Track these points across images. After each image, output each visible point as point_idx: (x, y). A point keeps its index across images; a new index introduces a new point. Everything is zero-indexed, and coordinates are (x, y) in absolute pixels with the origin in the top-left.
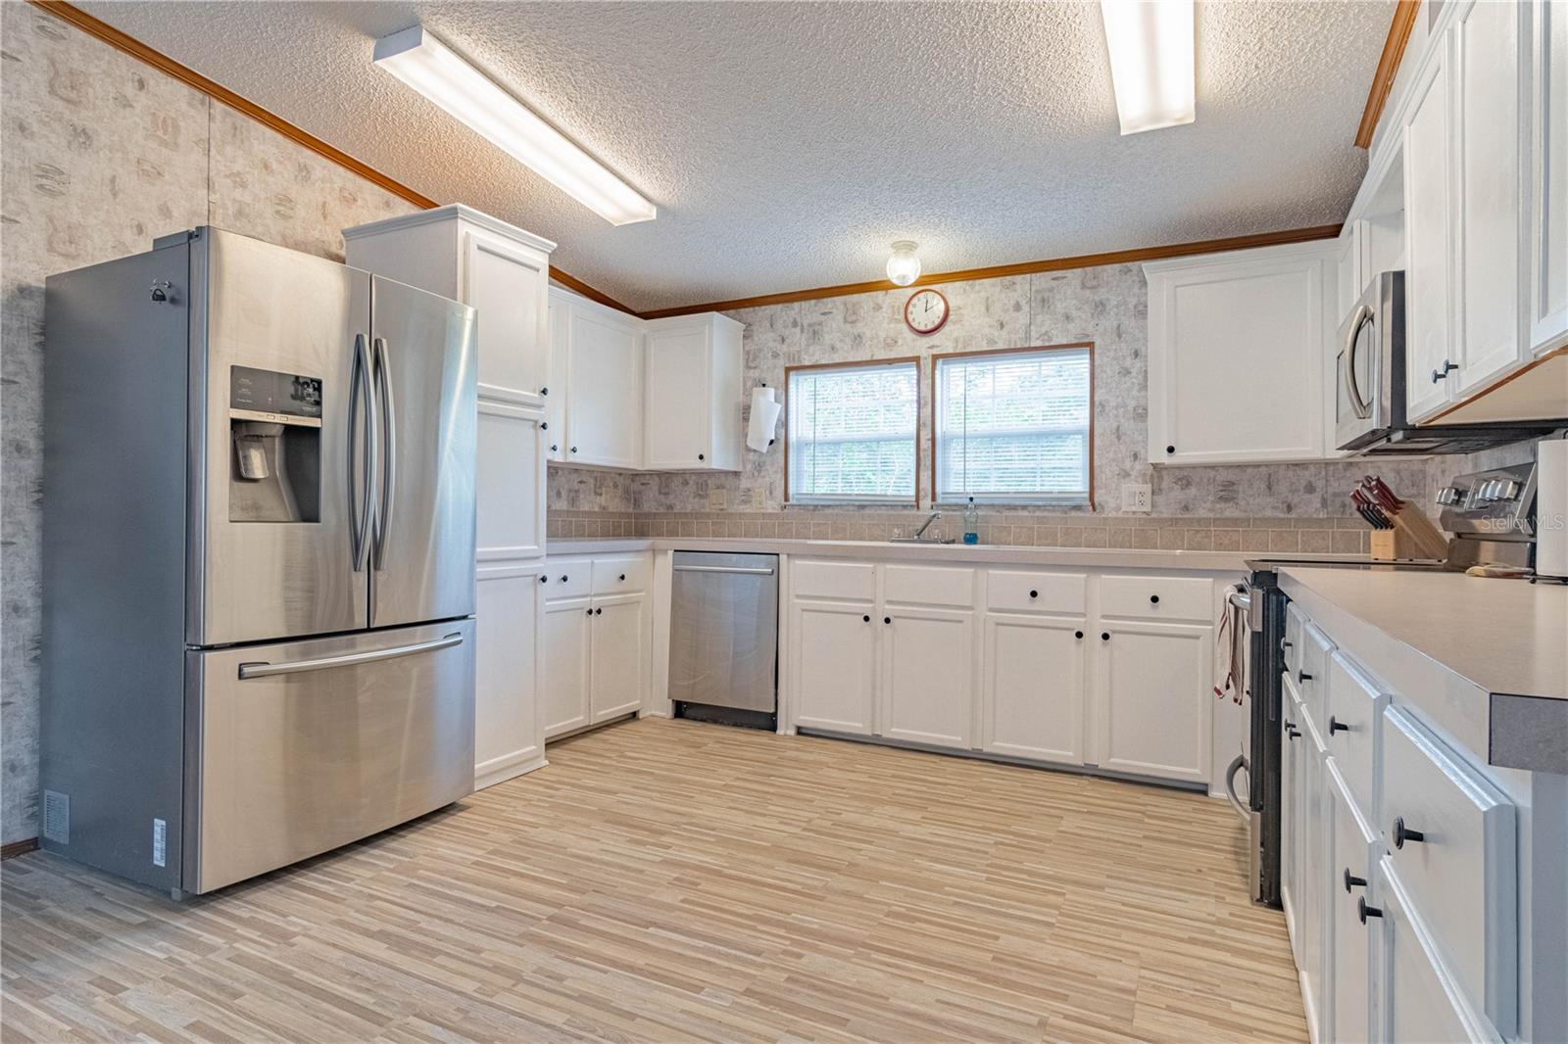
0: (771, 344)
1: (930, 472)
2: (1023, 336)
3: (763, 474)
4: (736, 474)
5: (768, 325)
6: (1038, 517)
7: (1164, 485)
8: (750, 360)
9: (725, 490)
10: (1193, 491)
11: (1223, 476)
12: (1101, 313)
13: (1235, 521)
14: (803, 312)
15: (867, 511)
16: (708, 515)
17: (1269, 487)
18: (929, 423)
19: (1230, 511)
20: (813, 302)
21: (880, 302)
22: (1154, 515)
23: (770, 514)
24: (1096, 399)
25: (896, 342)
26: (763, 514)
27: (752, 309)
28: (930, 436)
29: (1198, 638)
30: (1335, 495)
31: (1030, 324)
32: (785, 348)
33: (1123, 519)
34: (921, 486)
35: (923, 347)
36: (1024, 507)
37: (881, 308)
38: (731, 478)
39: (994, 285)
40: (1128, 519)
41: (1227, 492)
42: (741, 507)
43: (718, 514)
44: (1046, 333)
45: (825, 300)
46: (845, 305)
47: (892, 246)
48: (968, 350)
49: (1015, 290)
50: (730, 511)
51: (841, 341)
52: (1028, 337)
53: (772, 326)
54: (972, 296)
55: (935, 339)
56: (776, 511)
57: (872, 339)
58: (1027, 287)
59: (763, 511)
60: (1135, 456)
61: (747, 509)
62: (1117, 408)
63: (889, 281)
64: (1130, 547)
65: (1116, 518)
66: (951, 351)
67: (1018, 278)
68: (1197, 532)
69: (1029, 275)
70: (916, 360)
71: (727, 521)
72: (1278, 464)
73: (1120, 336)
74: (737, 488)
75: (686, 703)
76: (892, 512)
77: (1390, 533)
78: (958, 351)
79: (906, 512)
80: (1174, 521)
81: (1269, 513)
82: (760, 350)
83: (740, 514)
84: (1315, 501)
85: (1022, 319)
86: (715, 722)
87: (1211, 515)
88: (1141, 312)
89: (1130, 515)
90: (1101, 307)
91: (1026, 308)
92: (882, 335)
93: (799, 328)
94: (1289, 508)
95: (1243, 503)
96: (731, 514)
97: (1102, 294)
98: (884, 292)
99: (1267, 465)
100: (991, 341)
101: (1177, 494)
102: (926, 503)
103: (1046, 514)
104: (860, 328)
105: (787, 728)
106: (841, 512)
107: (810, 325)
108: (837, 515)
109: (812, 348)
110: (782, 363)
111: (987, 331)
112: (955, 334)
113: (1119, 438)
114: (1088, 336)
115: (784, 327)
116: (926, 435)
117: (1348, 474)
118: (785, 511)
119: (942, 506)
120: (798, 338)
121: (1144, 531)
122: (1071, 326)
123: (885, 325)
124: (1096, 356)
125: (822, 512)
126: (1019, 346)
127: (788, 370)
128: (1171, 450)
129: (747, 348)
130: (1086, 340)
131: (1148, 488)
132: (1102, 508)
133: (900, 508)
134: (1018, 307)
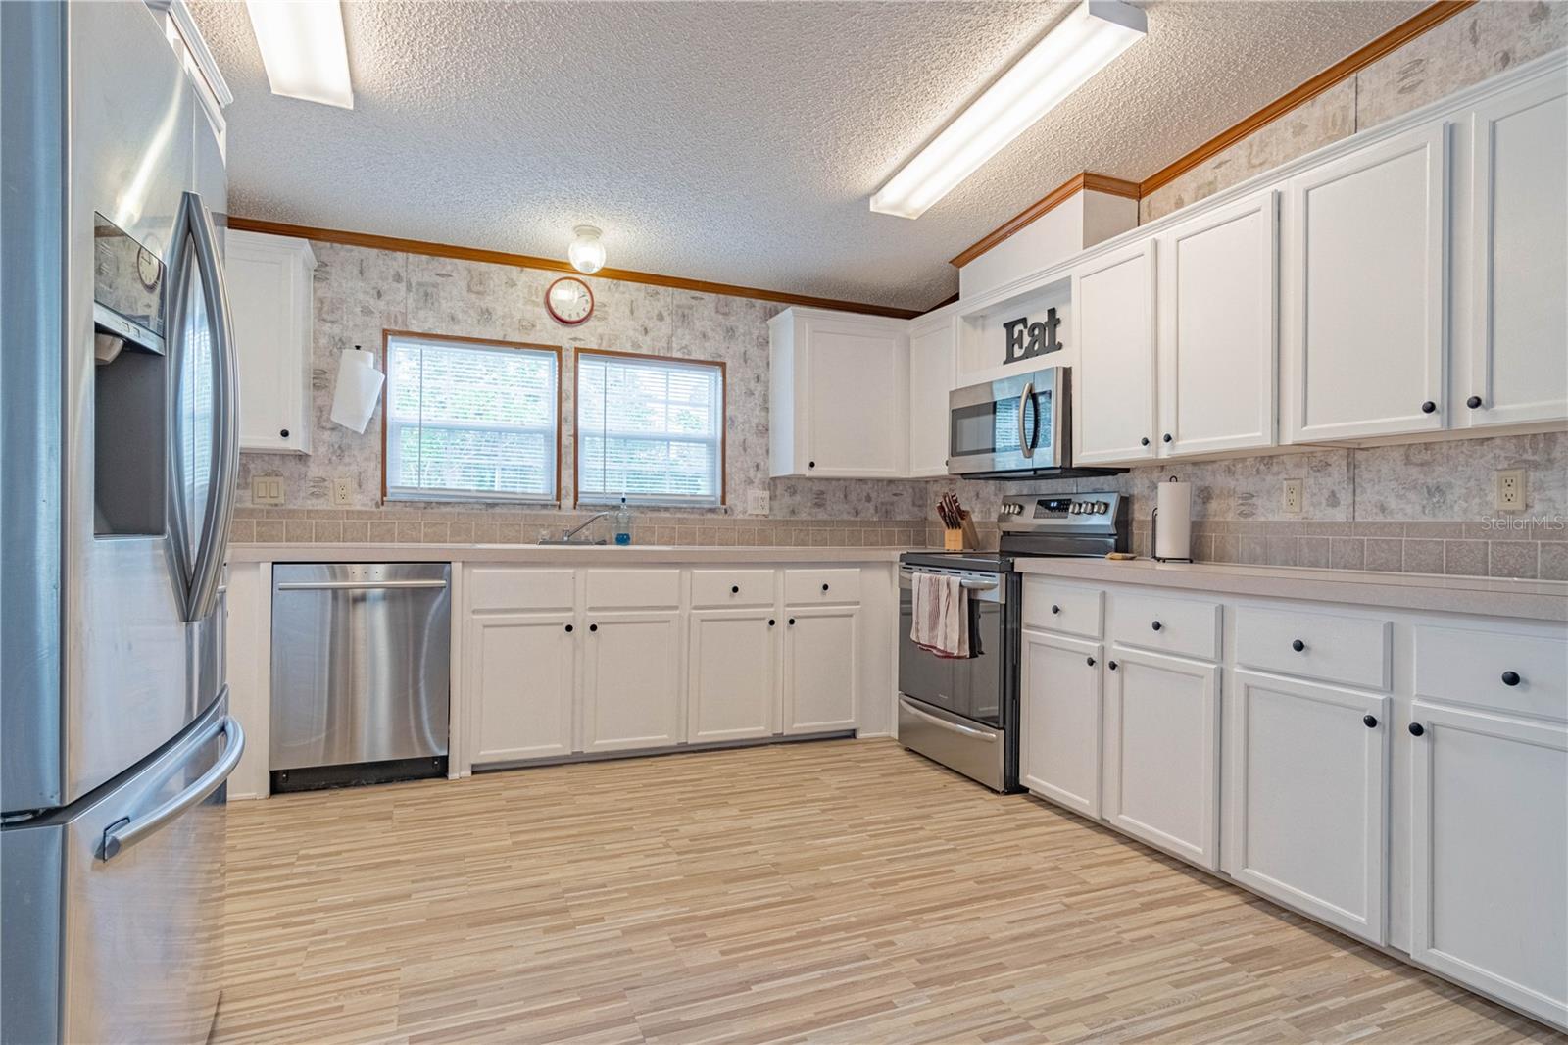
0: (361, 296)
1: (572, 471)
2: (666, 345)
3: (347, 459)
4: (301, 457)
5: (356, 272)
6: (679, 519)
7: (778, 493)
8: (324, 310)
9: (281, 480)
10: (798, 498)
11: (817, 487)
12: (732, 337)
13: (825, 523)
14: (410, 267)
15: (497, 510)
16: (251, 512)
17: (845, 496)
18: (571, 418)
19: (822, 515)
20: (424, 257)
21: (515, 279)
22: (771, 517)
23: (359, 512)
24: (728, 414)
25: (533, 326)
26: (348, 511)
27: (328, 244)
28: (572, 432)
29: (851, 615)
30: (882, 503)
31: (672, 335)
32: (382, 304)
33: (749, 520)
34: (563, 485)
35: (563, 337)
36: (667, 509)
37: (516, 285)
38: (292, 464)
39: (638, 290)
40: (753, 520)
41: (820, 501)
42: (309, 502)
43: (268, 512)
44: (686, 347)
45: (442, 259)
46: (470, 271)
47: (575, 228)
48: (613, 349)
49: (658, 300)
50: (291, 507)
51: (465, 312)
52: (670, 348)
53: (361, 273)
54: (617, 295)
55: (578, 331)
56: (368, 509)
57: (504, 317)
58: (669, 300)
59: (347, 508)
60: (757, 466)
61: (320, 505)
62: (743, 423)
63: (569, 264)
64: (754, 545)
65: (745, 520)
66: (596, 347)
67: (661, 289)
68: (801, 530)
69: (670, 289)
70: (558, 350)
71: (284, 521)
72: (851, 479)
73: (745, 361)
74: (303, 477)
75: (287, 772)
76: (528, 511)
77: (960, 532)
78: (603, 348)
79: (544, 512)
80: (786, 522)
81: (845, 517)
82: (342, 301)
83: (309, 511)
84: (871, 506)
85: (665, 329)
86: (345, 785)
87: (810, 518)
88: (764, 343)
89: (754, 517)
90: (730, 332)
91: (668, 319)
92: (518, 316)
93: (404, 284)
94: (857, 513)
95: (829, 508)
96: (293, 511)
97: (731, 321)
98: (519, 268)
99: (845, 479)
100: (635, 345)
101: (787, 500)
102: (568, 502)
103: (685, 515)
104: (487, 302)
105: (461, 770)
106: (463, 510)
107: (420, 284)
108: (458, 514)
109: (422, 314)
110: (377, 323)
111: (631, 333)
112: (599, 331)
113: (745, 450)
114: (721, 356)
115: (381, 278)
116: (567, 431)
117: (889, 489)
118: (382, 508)
119: (585, 506)
120: (400, 299)
121: (764, 531)
122: (707, 344)
123: (520, 305)
124: (728, 376)
125: (436, 510)
126: (662, 355)
127: (385, 333)
128: (812, 464)
129: (320, 293)
130: (719, 360)
131: (767, 494)
132: (732, 510)
133: (539, 507)
134: (660, 317)
